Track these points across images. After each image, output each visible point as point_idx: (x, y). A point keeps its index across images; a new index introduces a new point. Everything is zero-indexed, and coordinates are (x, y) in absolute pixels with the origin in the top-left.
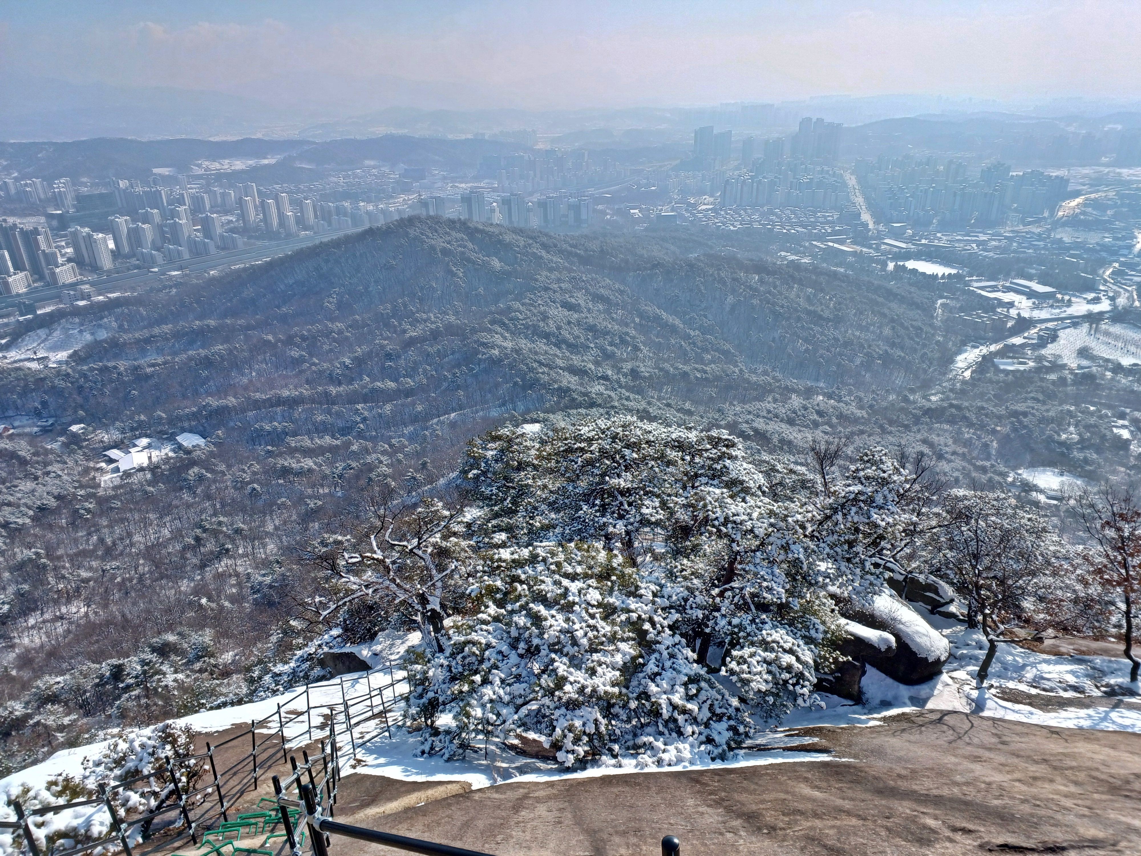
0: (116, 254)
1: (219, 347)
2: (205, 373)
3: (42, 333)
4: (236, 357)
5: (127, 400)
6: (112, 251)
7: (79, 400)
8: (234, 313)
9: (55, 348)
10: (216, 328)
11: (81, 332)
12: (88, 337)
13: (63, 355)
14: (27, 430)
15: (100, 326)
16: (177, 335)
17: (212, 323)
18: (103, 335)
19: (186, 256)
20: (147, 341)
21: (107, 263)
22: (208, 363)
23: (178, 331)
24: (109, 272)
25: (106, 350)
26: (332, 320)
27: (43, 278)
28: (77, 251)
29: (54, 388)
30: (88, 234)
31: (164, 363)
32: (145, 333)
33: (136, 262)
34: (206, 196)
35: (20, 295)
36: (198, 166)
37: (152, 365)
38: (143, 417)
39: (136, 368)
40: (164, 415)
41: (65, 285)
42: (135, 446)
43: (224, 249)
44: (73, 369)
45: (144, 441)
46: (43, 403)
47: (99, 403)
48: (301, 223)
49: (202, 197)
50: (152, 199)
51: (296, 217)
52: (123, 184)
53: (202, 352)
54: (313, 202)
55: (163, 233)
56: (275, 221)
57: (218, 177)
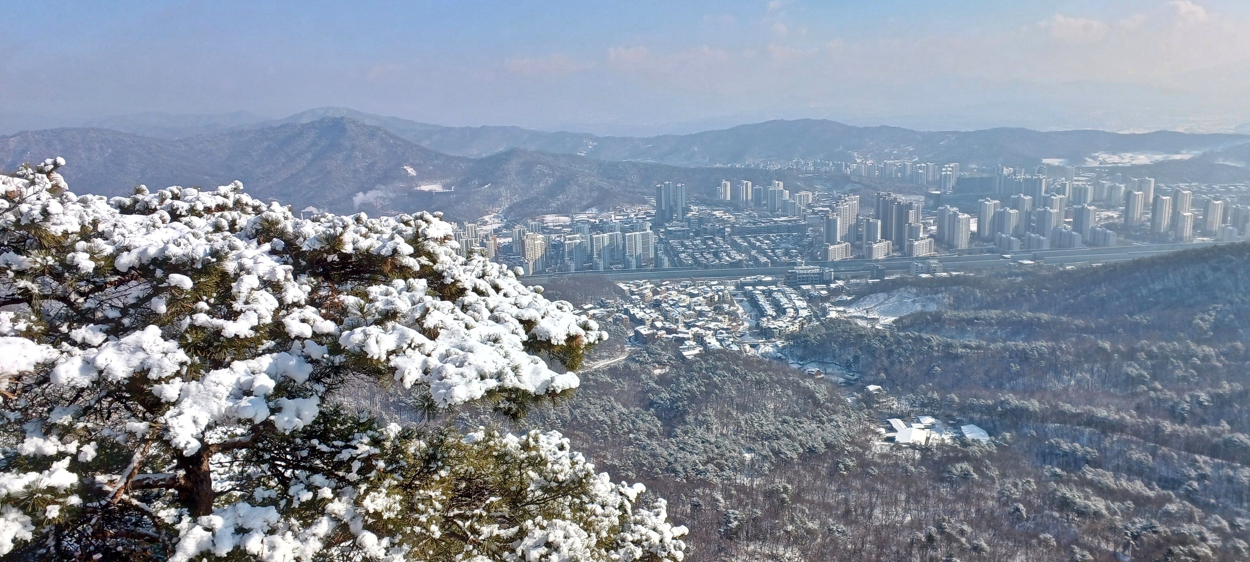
0: (974, 236)
1: (1042, 344)
2: (1015, 367)
3: (882, 296)
4: (1057, 358)
5: (929, 374)
6: (973, 233)
7: (886, 363)
8: (1073, 311)
9: (886, 313)
10: (1047, 323)
11: (914, 302)
12: (918, 307)
13: (890, 320)
14: (834, 378)
15: (933, 300)
16: (1002, 323)
17: (1045, 316)
18: (933, 308)
19: (1046, 246)
20: (970, 322)
21: (963, 242)
22: (1023, 357)
23: (1005, 319)
24: (962, 252)
25: (928, 323)
26: (1199, 342)
27: (901, 249)
28: (940, 228)
29: (869, 346)
30: (955, 213)
31: (978, 347)
32: (971, 314)
33: (991, 246)
34: (1090, 189)
35: (877, 261)
36: (1095, 158)
37: (965, 346)
38: (936, 396)
39: (948, 346)
40: (957, 399)
41: (918, 258)
42: (919, 422)
43: (1090, 245)
44: (892, 334)
45: (929, 420)
46: (856, 358)
47: (901, 371)
48: (1200, 227)
49: (1086, 190)
50: (1032, 187)
51: (1196, 219)
52: (1006, 171)
53: (1022, 345)
54: (1226, 203)
55: (1028, 220)
56: (1166, 220)
57: (1113, 170)
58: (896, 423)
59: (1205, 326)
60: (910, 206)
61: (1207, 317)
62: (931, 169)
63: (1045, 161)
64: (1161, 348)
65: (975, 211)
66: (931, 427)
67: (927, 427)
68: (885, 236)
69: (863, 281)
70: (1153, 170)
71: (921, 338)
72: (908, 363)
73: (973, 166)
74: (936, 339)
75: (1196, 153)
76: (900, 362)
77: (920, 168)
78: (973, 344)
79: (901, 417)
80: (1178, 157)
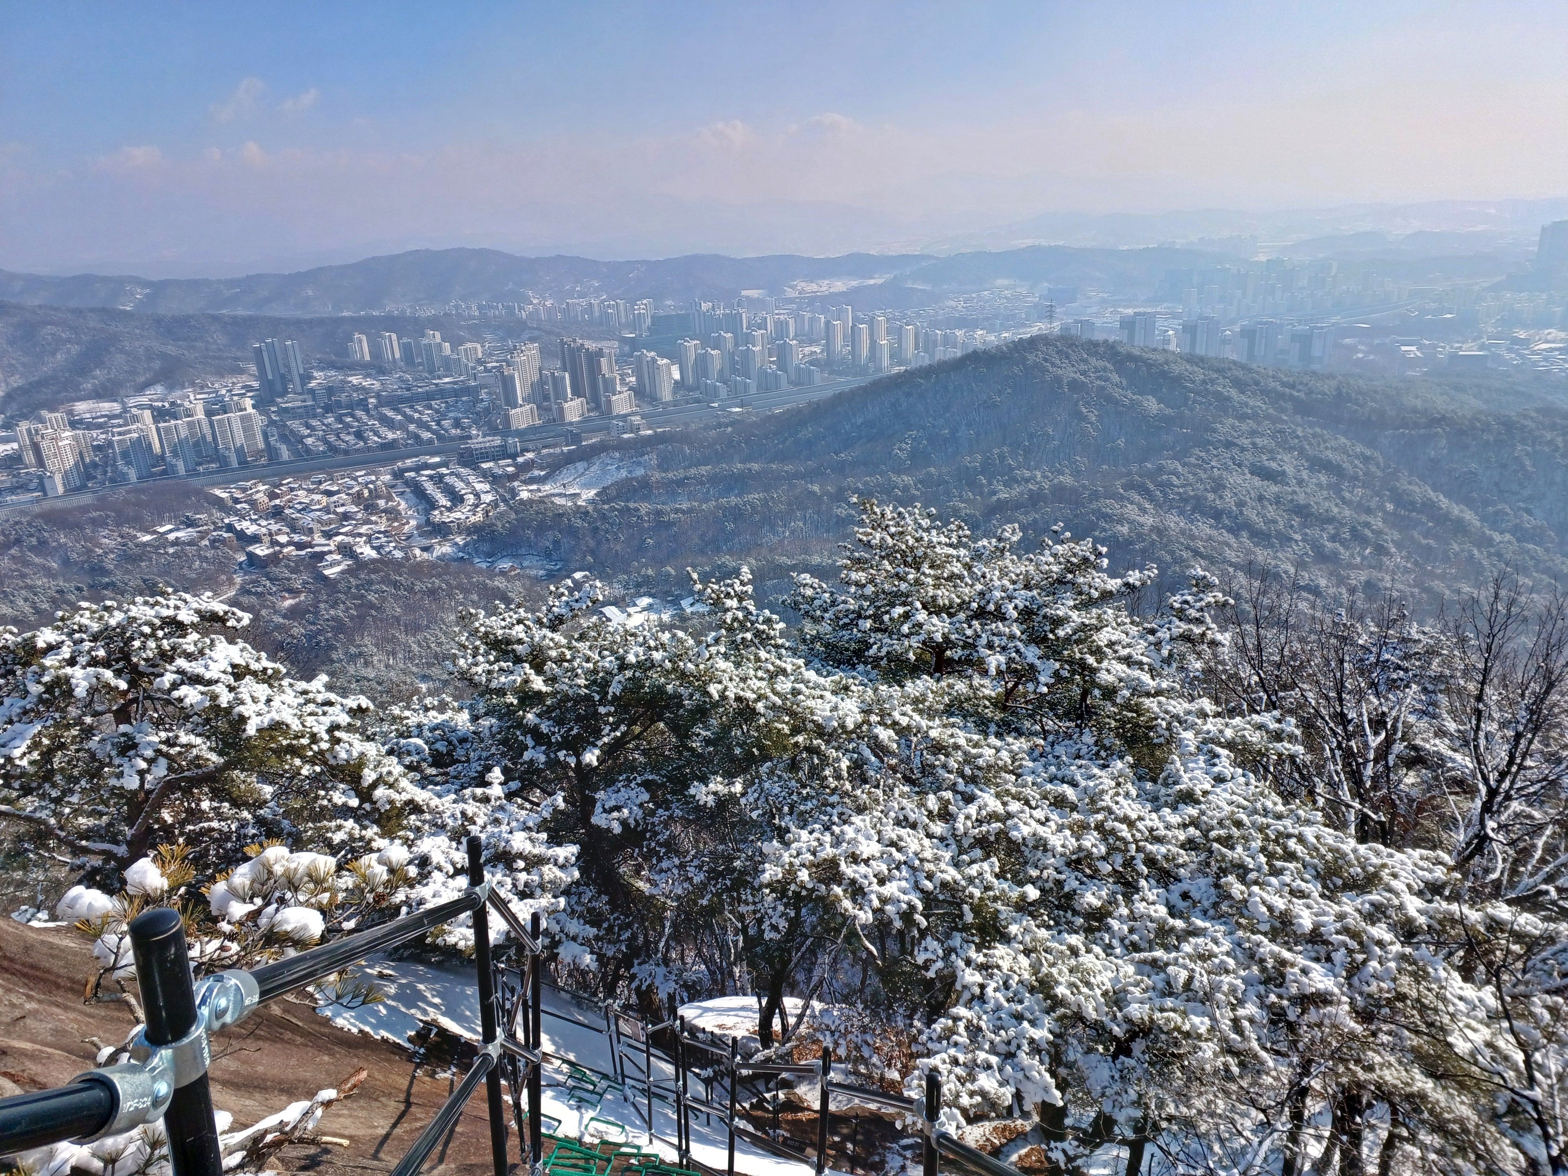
0: (678, 386)
1: (754, 497)
2: (730, 526)
3: (581, 466)
4: (770, 509)
5: (641, 549)
6: (676, 382)
7: (592, 543)
8: (783, 457)
9: (587, 486)
10: (758, 473)
11: (618, 468)
12: (624, 473)
13: (592, 493)
14: (533, 572)
15: (639, 464)
16: (714, 480)
17: (756, 467)
18: (640, 472)
19: (753, 390)
20: (680, 483)
21: (667, 395)
22: (736, 514)
23: (716, 474)
24: (667, 403)
25: (635, 491)
26: (899, 473)
27: (598, 407)
28: (640, 379)
29: (570, 527)
30: (653, 359)
31: (690, 511)
32: (681, 474)
33: (696, 395)
34: (791, 322)
35: (571, 424)
36: (793, 287)
37: (677, 511)
38: (650, 572)
39: (659, 513)
40: (673, 572)
41: (618, 416)
42: (635, 605)
43: (797, 385)
44: (595, 510)
45: (645, 601)
46: (556, 543)
47: (610, 549)
48: (896, 355)
49: (787, 323)
50: (732, 324)
51: (891, 348)
52: (705, 306)
53: (734, 500)
54: (917, 328)
55: (733, 363)
56: (865, 352)
57: (812, 300)
58: (610, 611)
59: (903, 455)
60: (600, 353)
61: (904, 446)
62: (622, 308)
63: (744, 293)
64: (866, 484)
65: (675, 356)
66: (649, 608)
67: (644, 610)
68: (577, 393)
69: (558, 450)
70: (849, 297)
71: (628, 509)
72: (617, 539)
73: (668, 303)
74: (644, 508)
75: (888, 276)
76: (607, 540)
77: (609, 306)
78: (684, 507)
79: (615, 603)
80: (872, 282)
